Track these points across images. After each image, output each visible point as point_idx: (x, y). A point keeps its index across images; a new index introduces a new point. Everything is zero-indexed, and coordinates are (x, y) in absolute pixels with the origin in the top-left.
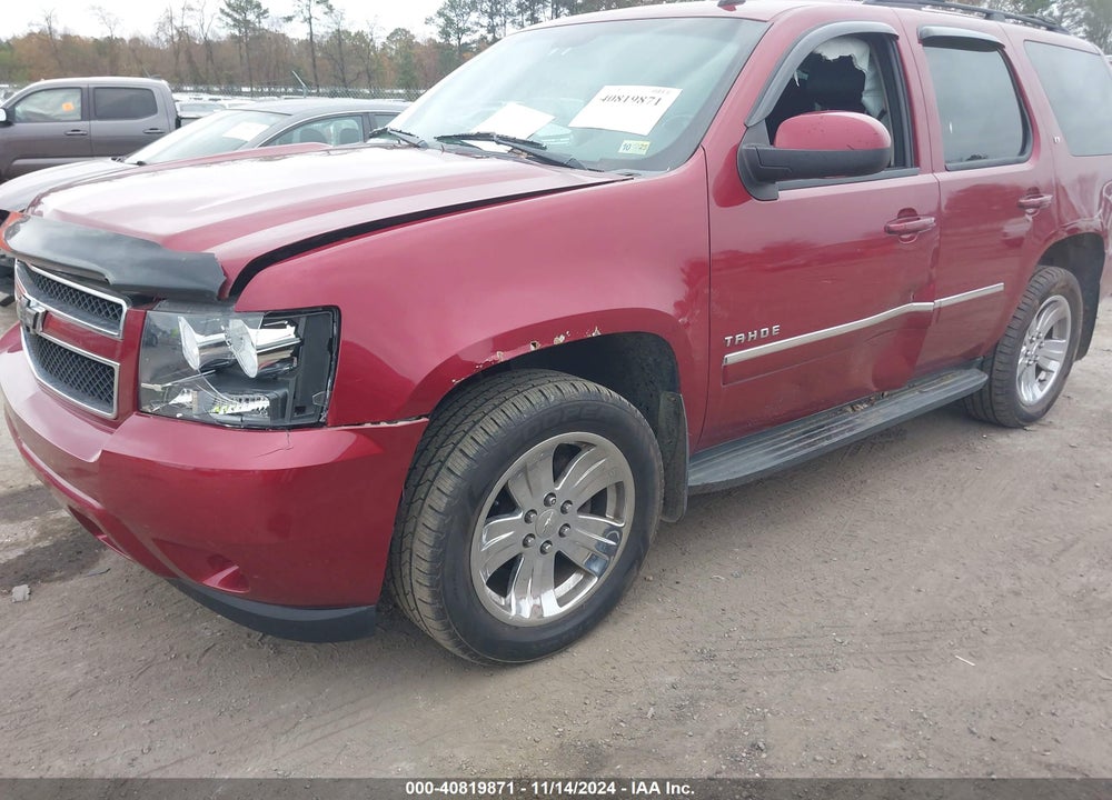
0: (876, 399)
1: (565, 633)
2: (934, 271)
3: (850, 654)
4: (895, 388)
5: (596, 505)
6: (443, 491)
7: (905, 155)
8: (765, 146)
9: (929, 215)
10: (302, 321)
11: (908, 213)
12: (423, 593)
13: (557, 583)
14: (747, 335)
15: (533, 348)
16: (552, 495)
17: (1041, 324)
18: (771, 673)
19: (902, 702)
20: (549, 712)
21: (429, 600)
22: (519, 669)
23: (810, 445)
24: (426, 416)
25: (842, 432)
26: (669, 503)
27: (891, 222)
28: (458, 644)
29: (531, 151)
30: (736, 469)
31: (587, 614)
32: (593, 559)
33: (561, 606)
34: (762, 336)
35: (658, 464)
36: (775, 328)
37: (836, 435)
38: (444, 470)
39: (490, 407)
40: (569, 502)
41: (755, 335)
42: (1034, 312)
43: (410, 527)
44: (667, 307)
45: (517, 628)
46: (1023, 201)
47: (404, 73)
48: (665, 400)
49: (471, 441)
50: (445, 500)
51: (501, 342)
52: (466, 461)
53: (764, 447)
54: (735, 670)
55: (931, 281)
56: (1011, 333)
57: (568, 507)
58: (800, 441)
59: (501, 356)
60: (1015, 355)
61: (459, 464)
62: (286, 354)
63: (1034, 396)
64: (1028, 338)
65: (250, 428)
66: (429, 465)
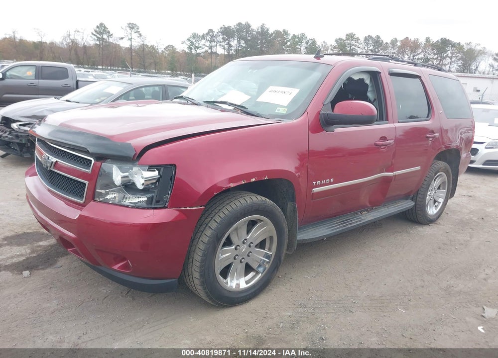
0: (370, 210)
1: (247, 295)
2: (393, 161)
3: (358, 307)
4: (378, 206)
5: (262, 245)
6: (207, 235)
7: (383, 116)
8: (330, 112)
9: (392, 139)
10: (162, 169)
11: (384, 138)
12: (196, 275)
13: (246, 275)
14: (321, 182)
15: (243, 183)
16: (246, 239)
17: (436, 183)
18: (327, 313)
19: (377, 324)
20: (242, 324)
21: (199, 278)
22: (229, 308)
23: (344, 226)
24: (204, 206)
25: (356, 222)
26: (289, 247)
27: (377, 141)
28: (208, 296)
29: (241, 109)
30: (315, 234)
31: (256, 288)
32: (260, 266)
33: (247, 284)
34: (327, 182)
35: (286, 230)
36: (332, 180)
37: (354, 223)
38: (207, 227)
39: (226, 204)
40: (252, 243)
41: (324, 182)
42: (432, 179)
43: (193, 248)
44: (292, 169)
45: (230, 291)
46: (428, 135)
47: (171, 64)
48: (290, 206)
49: (218, 217)
50: (208, 238)
51: (231, 180)
52: (216, 224)
53: (326, 226)
54: (314, 311)
55: (392, 164)
56: (424, 186)
57: (252, 245)
58: (340, 225)
59: (232, 185)
60: (425, 195)
61: (213, 225)
62: (154, 181)
63: (433, 212)
64: (430, 188)
65: (138, 208)
66: (202, 225)
